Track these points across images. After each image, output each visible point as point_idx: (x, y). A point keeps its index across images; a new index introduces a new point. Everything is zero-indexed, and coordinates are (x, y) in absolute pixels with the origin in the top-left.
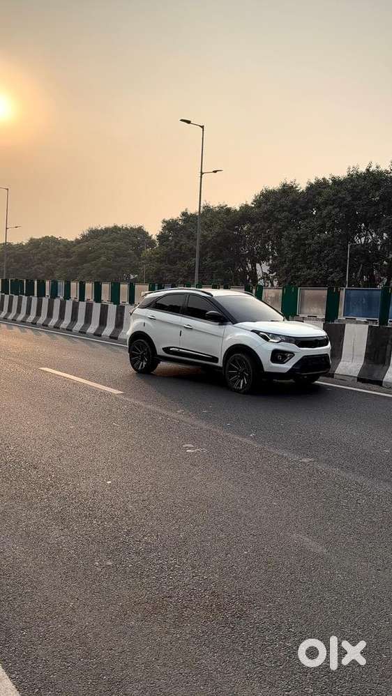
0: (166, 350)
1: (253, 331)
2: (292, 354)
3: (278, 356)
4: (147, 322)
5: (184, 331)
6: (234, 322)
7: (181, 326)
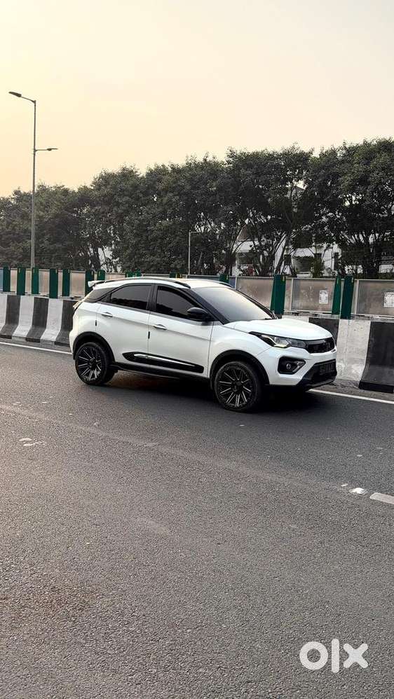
0: (129, 356)
1: (251, 333)
2: (303, 361)
3: (287, 365)
4: (101, 320)
5: (153, 332)
6: (224, 321)
7: (149, 326)
